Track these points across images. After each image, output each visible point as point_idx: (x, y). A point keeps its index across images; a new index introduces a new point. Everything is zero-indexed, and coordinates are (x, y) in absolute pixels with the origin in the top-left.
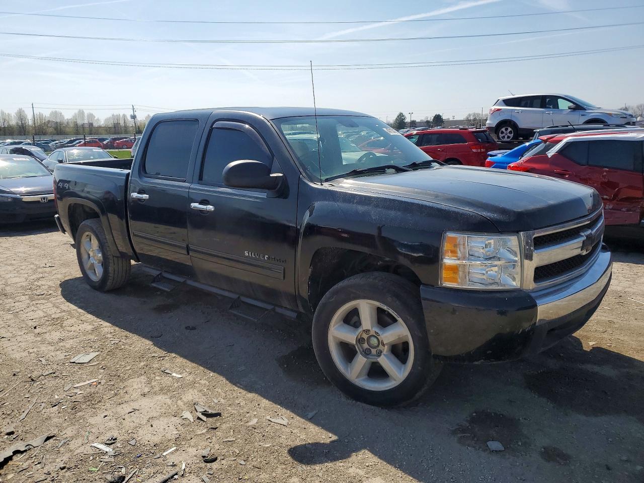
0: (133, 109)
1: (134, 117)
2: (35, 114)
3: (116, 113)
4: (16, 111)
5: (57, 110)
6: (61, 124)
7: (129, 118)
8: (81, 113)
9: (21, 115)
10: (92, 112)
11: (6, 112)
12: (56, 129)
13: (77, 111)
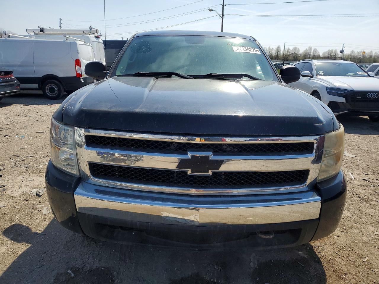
0: (343, 46)
1: (342, 51)
2: (285, 49)
3: (331, 49)
4: (276, 47)
5: (297, 46)
6: (297, 54)
7: (338, 52)
8: (310, 48)
9: (278, 50)
10: (316, 48)
11: (271, 47)
12: (294, 57)
13: (307, 48)
